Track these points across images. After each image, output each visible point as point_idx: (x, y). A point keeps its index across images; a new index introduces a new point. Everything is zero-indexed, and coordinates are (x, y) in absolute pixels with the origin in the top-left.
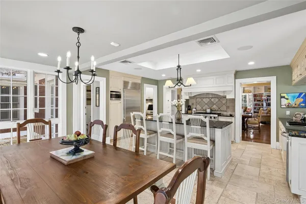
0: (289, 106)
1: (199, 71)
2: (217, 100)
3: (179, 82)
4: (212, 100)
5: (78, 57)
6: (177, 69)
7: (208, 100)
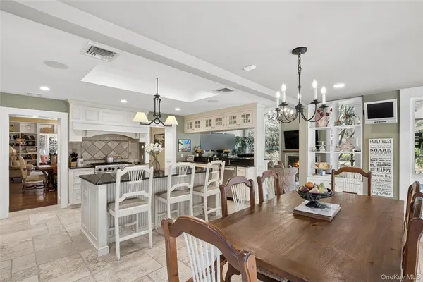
0: (183, 151)
1: (124, 101)
2: (116, 144)
3: (157, 119)
4: (110, 144)
5: (299, 87)
6: (154, 99)
7: (103, 143)
